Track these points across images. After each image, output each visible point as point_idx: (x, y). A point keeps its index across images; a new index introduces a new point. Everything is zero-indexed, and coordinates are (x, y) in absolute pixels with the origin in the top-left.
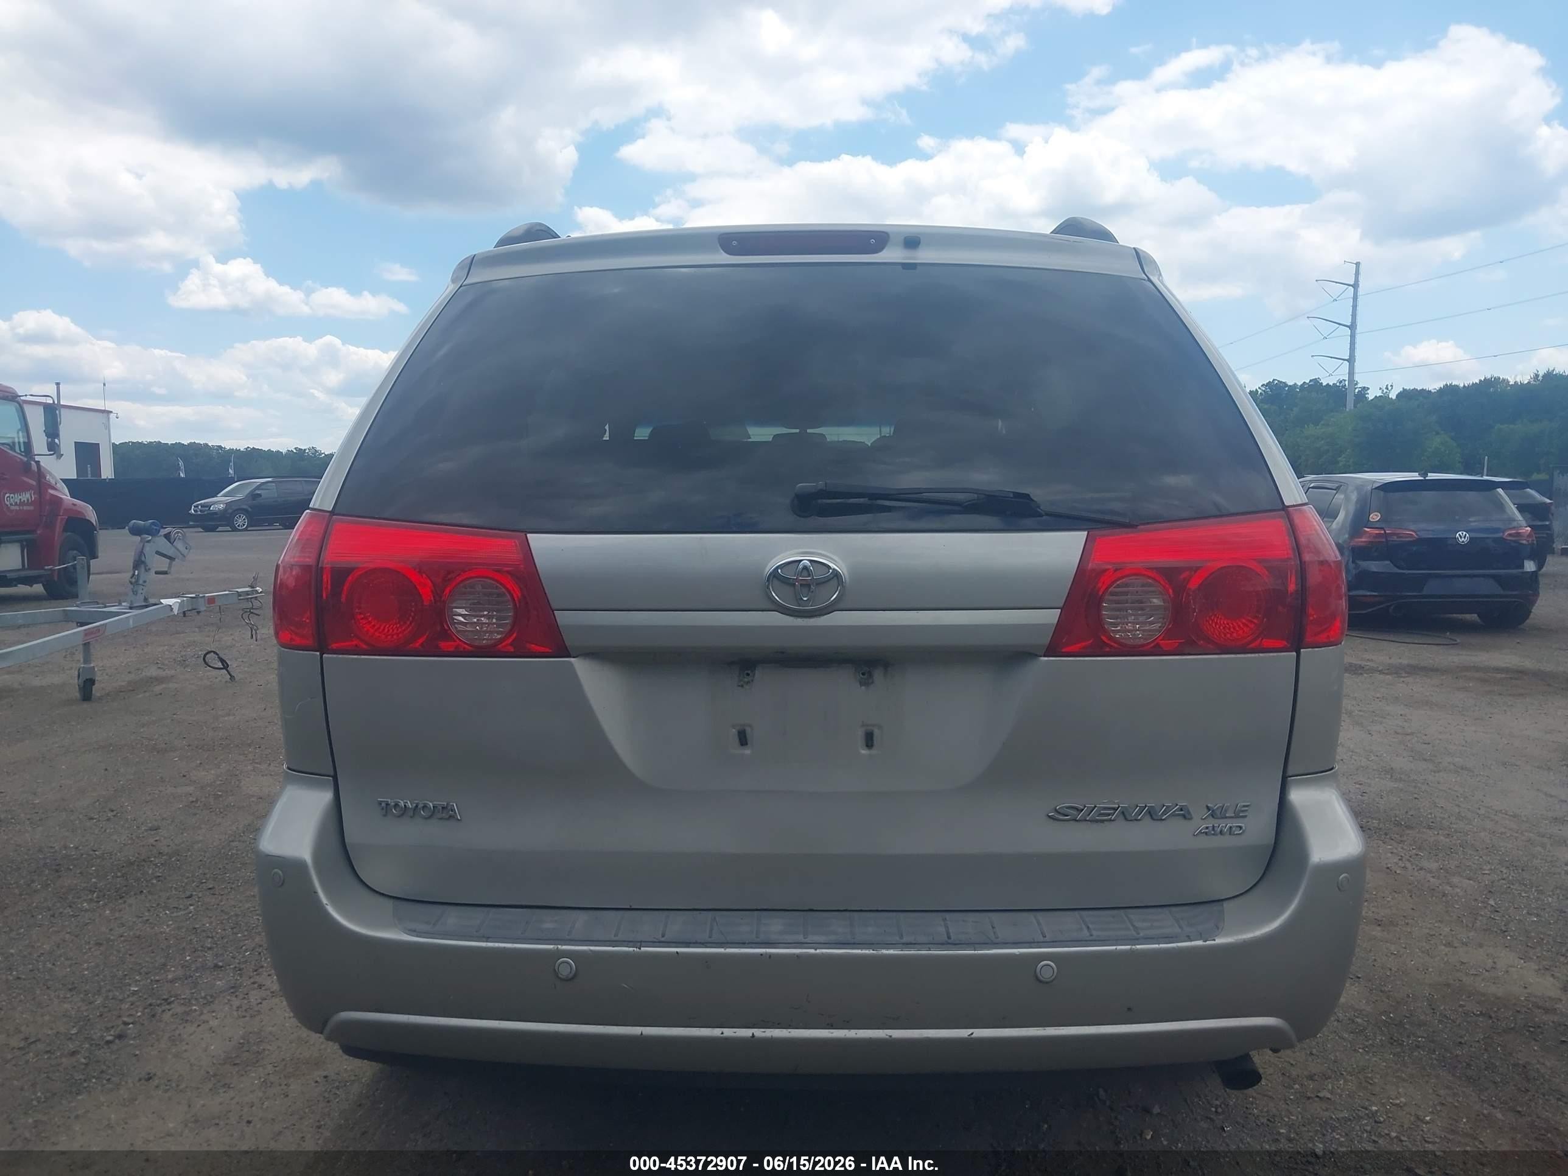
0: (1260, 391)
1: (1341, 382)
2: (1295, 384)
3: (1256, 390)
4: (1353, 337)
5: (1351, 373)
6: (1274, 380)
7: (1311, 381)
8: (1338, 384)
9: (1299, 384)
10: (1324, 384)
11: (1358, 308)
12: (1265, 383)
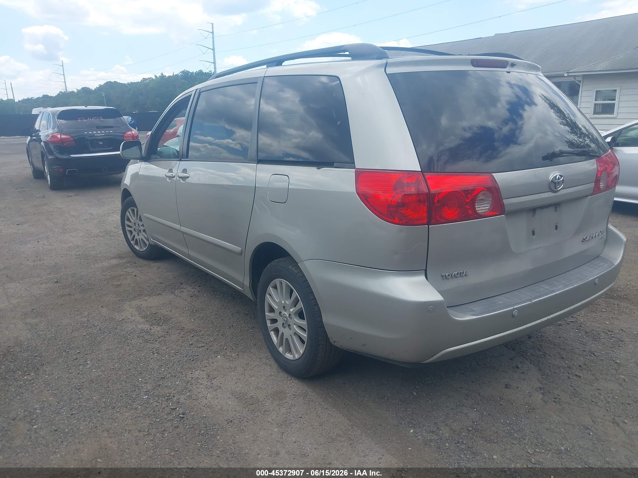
0: (179, 75)
1: (210, 72)
2: (193, 72)
3: (178, 74)
4: (214, 53)
5: (215, 68)
6: (184, 70)
7: (199, 71)
8: (209, 72)
9: (195, 72)
10: (204, 72)
11: (215, 42)
12: (181, 71)
